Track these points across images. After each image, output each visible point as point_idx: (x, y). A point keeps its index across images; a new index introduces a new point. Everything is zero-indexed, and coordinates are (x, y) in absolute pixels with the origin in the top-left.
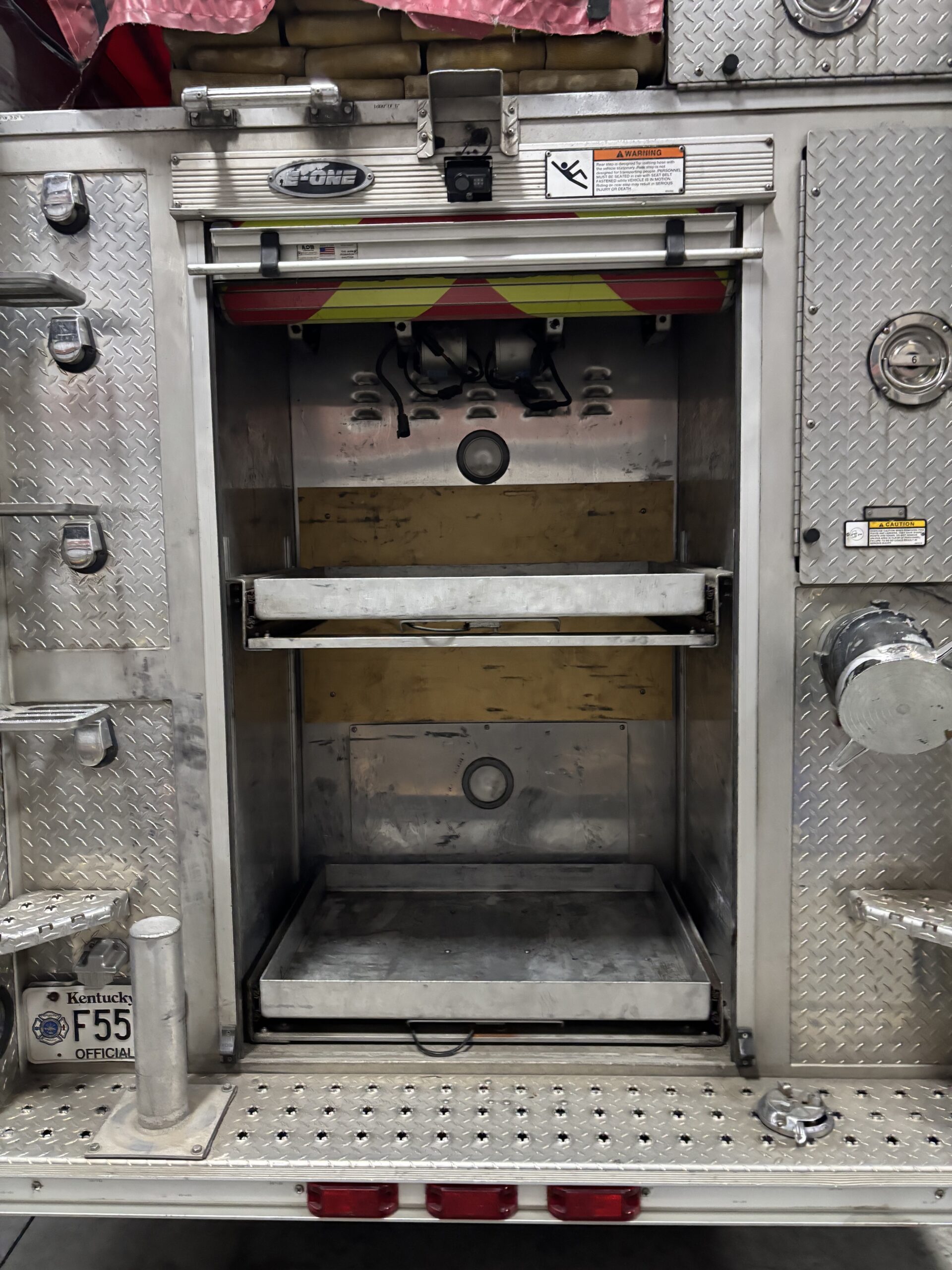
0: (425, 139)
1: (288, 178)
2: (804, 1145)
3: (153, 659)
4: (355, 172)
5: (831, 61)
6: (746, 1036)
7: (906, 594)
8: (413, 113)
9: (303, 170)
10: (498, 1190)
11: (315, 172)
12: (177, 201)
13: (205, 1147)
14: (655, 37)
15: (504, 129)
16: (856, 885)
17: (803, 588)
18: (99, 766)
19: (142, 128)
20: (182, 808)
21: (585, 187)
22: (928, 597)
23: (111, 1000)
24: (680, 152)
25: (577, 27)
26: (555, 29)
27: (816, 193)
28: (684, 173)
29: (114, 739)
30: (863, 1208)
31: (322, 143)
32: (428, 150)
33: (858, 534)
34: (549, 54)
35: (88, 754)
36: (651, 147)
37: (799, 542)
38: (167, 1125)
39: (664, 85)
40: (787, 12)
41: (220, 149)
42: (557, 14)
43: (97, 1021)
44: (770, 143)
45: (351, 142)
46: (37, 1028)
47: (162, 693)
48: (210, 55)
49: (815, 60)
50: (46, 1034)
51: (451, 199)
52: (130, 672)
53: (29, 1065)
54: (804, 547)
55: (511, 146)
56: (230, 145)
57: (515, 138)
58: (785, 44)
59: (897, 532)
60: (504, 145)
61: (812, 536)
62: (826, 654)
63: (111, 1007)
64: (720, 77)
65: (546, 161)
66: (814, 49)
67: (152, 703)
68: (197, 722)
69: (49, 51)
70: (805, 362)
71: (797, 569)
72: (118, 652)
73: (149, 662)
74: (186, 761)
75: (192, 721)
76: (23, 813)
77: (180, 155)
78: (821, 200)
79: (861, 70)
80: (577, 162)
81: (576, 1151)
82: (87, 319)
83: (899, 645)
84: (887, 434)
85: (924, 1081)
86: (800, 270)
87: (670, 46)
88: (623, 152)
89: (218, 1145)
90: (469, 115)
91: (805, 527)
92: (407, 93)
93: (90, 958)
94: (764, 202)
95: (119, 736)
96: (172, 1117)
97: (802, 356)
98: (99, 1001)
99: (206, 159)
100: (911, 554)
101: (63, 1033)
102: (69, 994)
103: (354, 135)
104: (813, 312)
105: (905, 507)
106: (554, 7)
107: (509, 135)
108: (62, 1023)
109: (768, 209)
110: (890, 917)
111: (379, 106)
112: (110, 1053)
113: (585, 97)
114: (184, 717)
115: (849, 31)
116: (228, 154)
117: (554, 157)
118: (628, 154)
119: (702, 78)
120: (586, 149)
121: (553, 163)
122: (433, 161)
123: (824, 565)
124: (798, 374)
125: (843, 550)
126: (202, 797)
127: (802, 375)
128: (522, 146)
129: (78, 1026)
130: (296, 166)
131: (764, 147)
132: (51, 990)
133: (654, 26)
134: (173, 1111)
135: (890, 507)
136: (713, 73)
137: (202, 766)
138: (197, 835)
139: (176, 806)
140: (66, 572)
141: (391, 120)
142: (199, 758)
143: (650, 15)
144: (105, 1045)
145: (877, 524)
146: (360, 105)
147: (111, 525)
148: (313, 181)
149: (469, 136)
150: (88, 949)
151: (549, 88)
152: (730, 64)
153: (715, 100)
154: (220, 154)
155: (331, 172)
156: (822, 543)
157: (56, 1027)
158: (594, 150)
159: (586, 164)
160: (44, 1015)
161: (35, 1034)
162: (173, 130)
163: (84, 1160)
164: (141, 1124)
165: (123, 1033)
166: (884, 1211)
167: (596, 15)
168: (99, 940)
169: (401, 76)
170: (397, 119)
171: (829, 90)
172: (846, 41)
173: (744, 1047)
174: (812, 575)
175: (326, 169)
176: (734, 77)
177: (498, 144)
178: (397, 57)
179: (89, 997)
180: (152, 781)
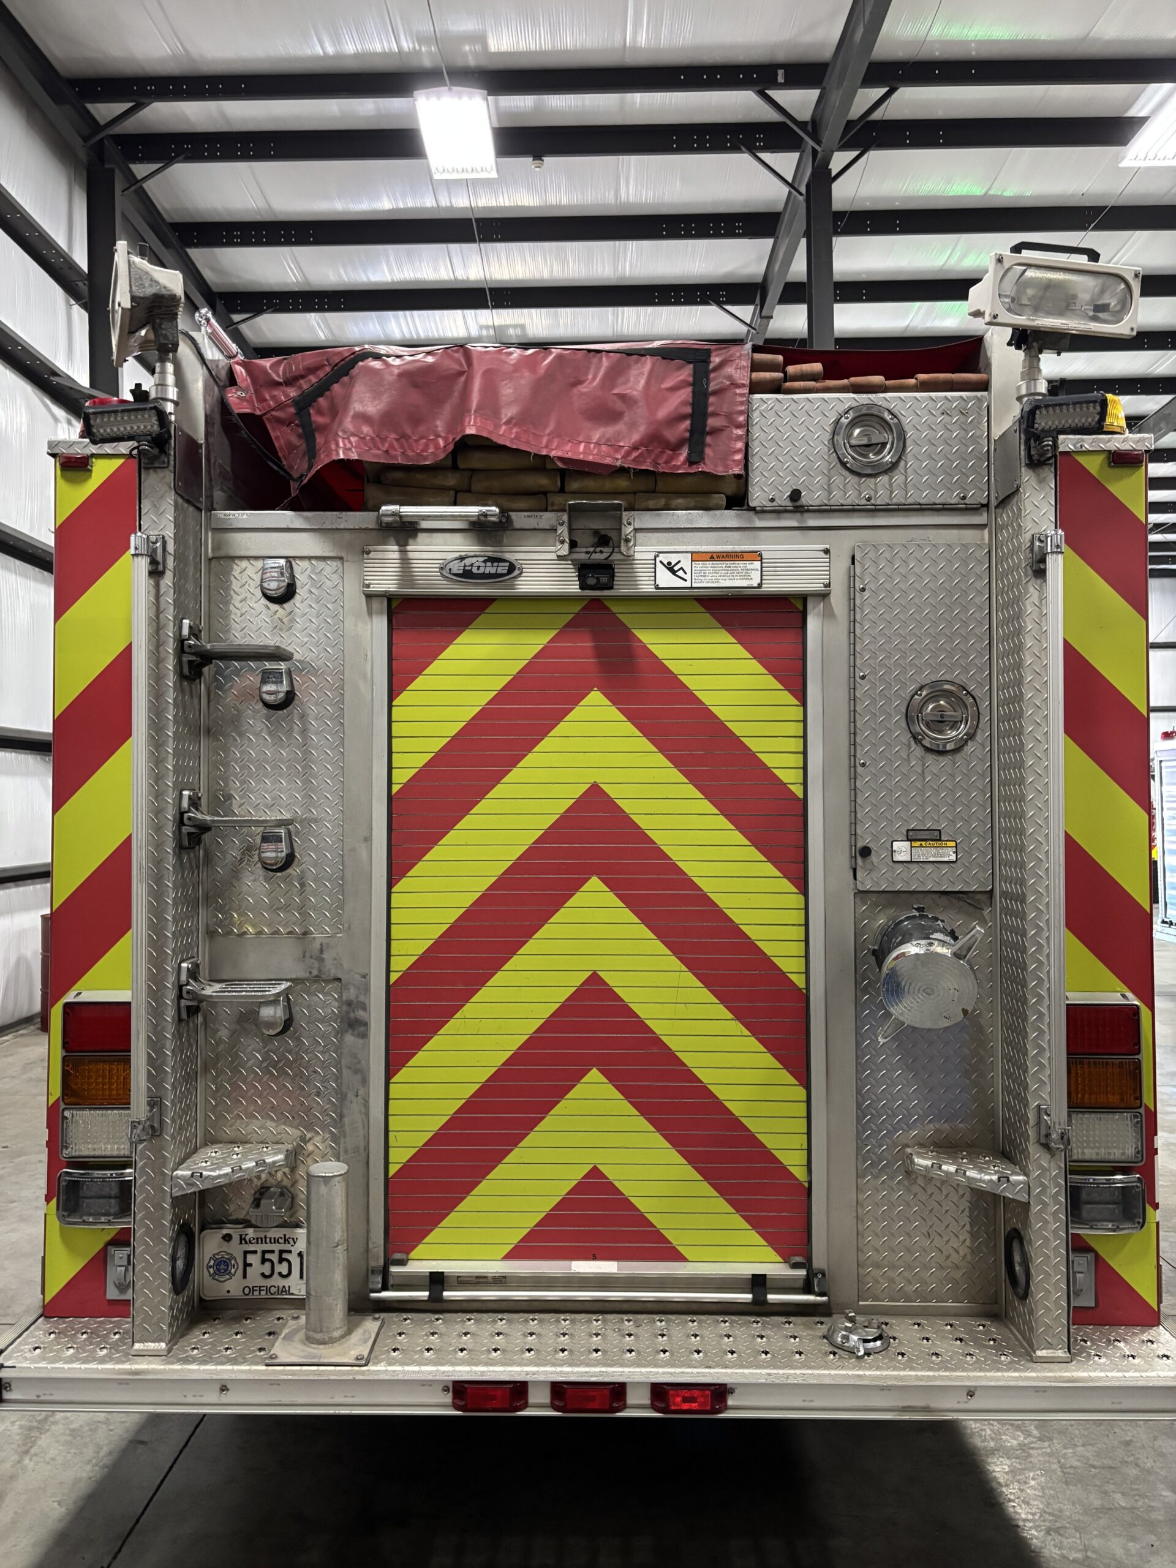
0: (562, 542)
1: (457, 567)
2: (862, 1357)
3: (328, 944)
4: (508, 564)
5: (872, 493)
6: (820, 1276)
7: (944, 900)
8: (553, 522)
9: (467, 562)
10: (611, 1386)
11: (477, 564)
12: (367, 582)
13: (366, 1356)
14: (738, 477)
15: (623, 537)
16: (910, 1144)
17: (861, 894)
18: (276, 1035)
19: (342, 527)
20: (345, 1072)
21: (686, 580)
22: (961, 903)
23: (276, 1241)
24: (758, 556)
25: (678, 467)
26: (663, 468)
27: (863, 590)
28: (762, 572)
29: (291, 1013)
30: (908, 1407)
31: (482, 542)
32: (565, 550)
33: (902, 850)
34: (658, 482)
35: (270, 1025)
36: (736, 552)
37: (856, 857)
38: (332, 1341)
39: (745, 507)
40: (839, 458)
41: (402, 544)
42: (665, 457)
43: (264, 1261)
44: (827, 551)
45: (505, 541)
46: (211, 1267)
47: (334, 973)
48: (398, 475)
49: (860, 494)
50: (218, 1272)
51: (582, 588)
52: (308, 955)
53: (201, 1300)
54: (859, 860)
55: (629, 549)
56: (411, 541)
57: (631, 544)
58: (837, 480)
59: (934, 850)
60: (623, 549)
61: (866, 852)
62: (876, 948)
63: (276, 1247)
64: (788, 503)
65: (655, 560)
66: (859, 485)
67: (324, 981)
68: (362, 998)
69: (274, 469)
70: (857, 716)
71: (855, 878)
72: (299, 938)
73: (324, 947)
74: (350, 1031)
75: (357, 997)
76: (209, 1076)
77: (371, 548)
78: (867, 594)
79: (895, 501)
80: (679, 562)
81: (675, 1361)
82: (289, 669)
83: (929, 941)
84: (923, 773)
85: (972, 1318)
86: (852, 646)
87: (750, 479)
88: (715, 555)
89: (376, 1357)
90: (597, 524)
91: (860, 845)
92: (550, 508)
93: (263, 1202)
94: (824, 596)
95: (295, 1009)
96: (336, 1334)
97: (855, 711)
98: (266, 1243)
99: (392, 552)
100: (945, 869)
101: (233, 1271)
102: (241, 1236)
103: (507, 537)
104: (863, 678)
105: (940, 831)
106: (663, 452)
107: (627, 541)
108: (233, 1262)
109: (826, 599)
110: (932, 1166)
111: (528, 516)
112: (273, 1290)
113: (685, 514)
114: (351, 994)
115: (886, 472)
116: (409, 548)
117: (661, 557)
118: (718, 557)
119: (774, 504)
120: (687, 552)
121: (661, 562)
122: (568, 558)
123: (875, 875)
124: (852, 724)
125: (891, 864)
126: (363, 1062)
127: (855, 726)
128: (637, 548)
129: (247, 1265)
130: (462, 559)
131: (822, 555)
132: (225, 1232)
133: (737, 470)
134: (337, 1329)
135: (927, 830)
136: (783, 500)
137: (365, 1036)
138: (357, 1096)
139: (340, 1071)
140: (259, 870)
141: (537, 527)
142: (362, 1029)
143: (734, 461)
144: (269, 1283)
145: (918, 844)
146: (513, 515)
147: (299, 833)
148: (475, 570)
149: (596, 540)
150: (257, 1196)
151: (658, 507)
152: (795, 495)
153: (785, 519)
154: (402, 548)
155: (489, 564)
156: (874, 858)
157: (227, 1265)
158: (692, 553)
159: (686, 562)
160: (217, 1254)
161: (209, 1272)
162: (366, 529)
163: (264, 1368)
164: (309, 1340)
165: (285, 1272)
166: (926, 1409)
167: (694, 458)
168: (268, 1188)
169: (545, 493)
170: (541, 526)
171: (871, 514)
172: (883, 479)
173: (818, 1285)
174: (866, 883)
175: (485, 562)
176: (798, 504)
177: (619, 546)
178: (543, 481)
179: (257, 1239)
180: (321, 1049)
